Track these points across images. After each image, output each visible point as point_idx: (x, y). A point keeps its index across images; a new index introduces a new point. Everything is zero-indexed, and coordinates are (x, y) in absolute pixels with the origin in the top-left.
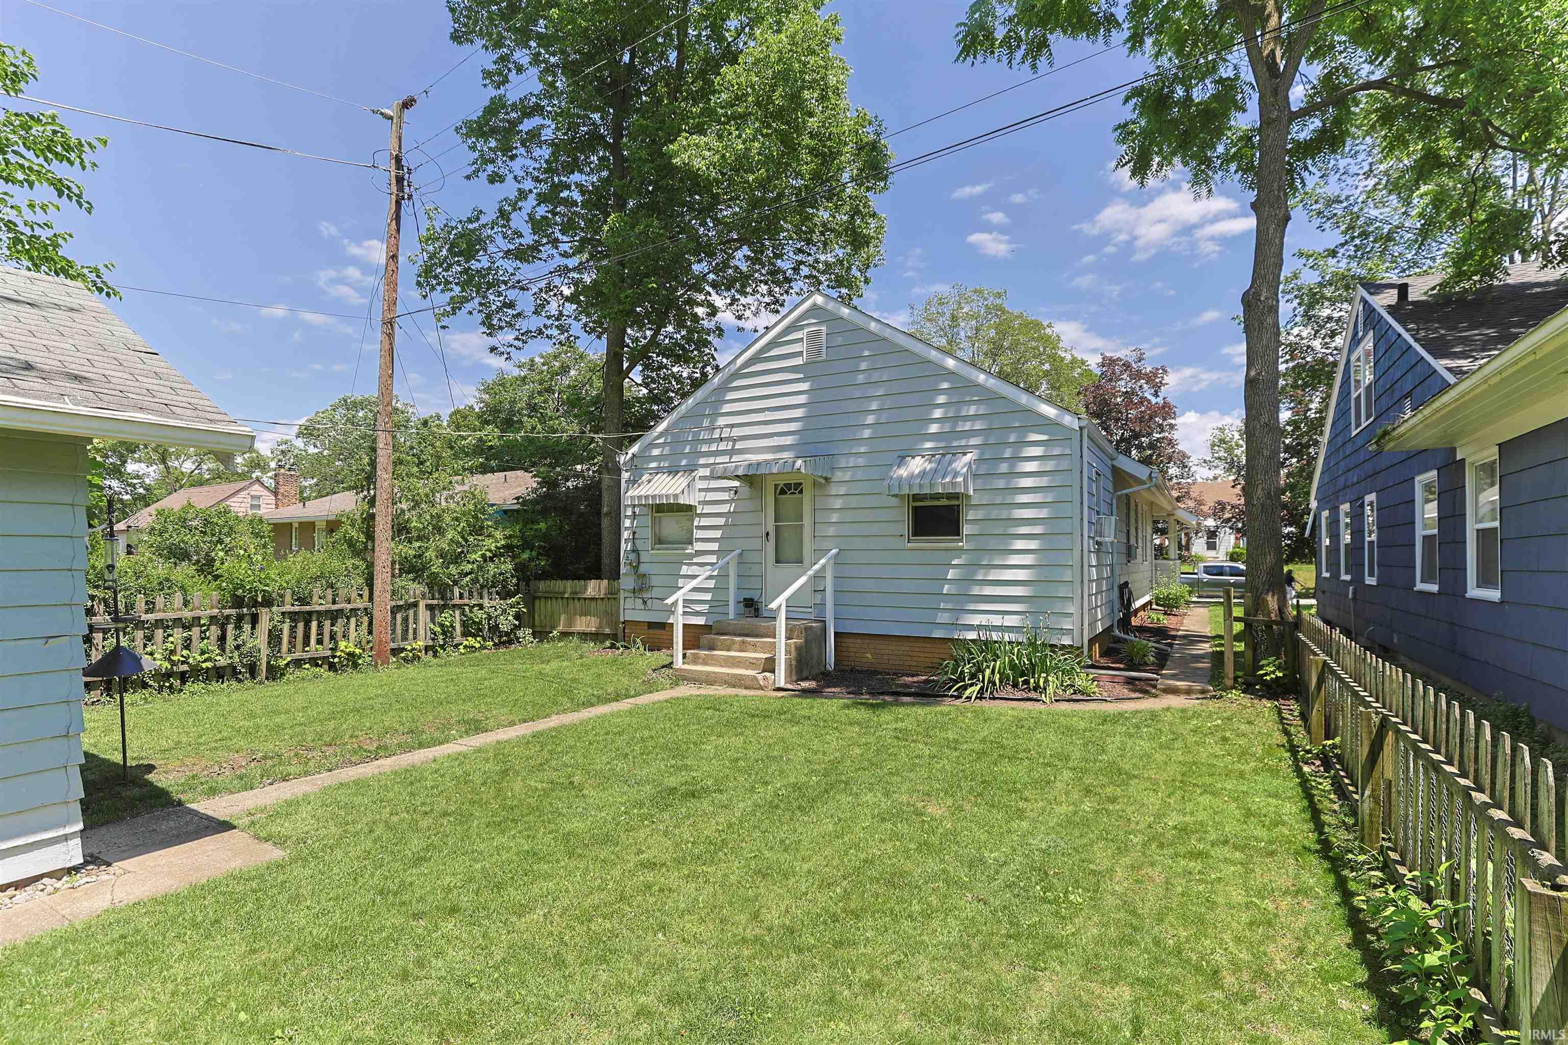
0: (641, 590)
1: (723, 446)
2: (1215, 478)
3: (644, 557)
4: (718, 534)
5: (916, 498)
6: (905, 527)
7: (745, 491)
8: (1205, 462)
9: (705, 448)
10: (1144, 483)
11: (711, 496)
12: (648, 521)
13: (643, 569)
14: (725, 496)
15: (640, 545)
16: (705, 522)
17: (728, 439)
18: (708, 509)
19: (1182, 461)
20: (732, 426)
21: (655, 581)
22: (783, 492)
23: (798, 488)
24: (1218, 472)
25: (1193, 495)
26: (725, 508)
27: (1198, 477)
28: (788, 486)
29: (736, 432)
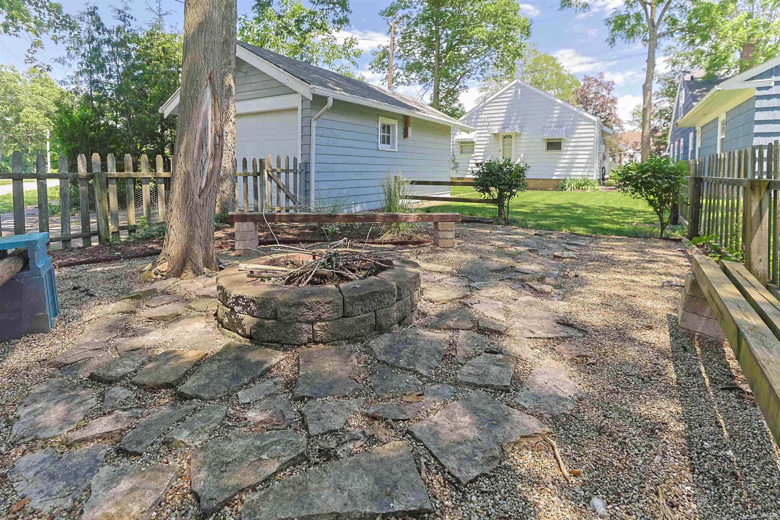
0: (456, 168)
1: (485, 124)
2: (634, 130)
3: (456, 158)
4: (483, 150)
5: (548, 140)
6: (545, 147)
7: (493, 137)
8: (629, 122)
9: (479, 124)
10: (611, 135)
11: (480, 139)
12: (458, 146)
13: (456, 161)
14: (486, 139)
15: (455, 154)
16: (479, 147)
17: (487, 122)
18: (479, 143)
19: (619, 122)
20: (488, 118)
21: (460, 165)
22: (505, 138)
23: (510, 137)
24: (635, 127)
25: (624, 139)
26: (486, 143)
27: (626, 130)
28: (507, 136)
29: (489, 120)
